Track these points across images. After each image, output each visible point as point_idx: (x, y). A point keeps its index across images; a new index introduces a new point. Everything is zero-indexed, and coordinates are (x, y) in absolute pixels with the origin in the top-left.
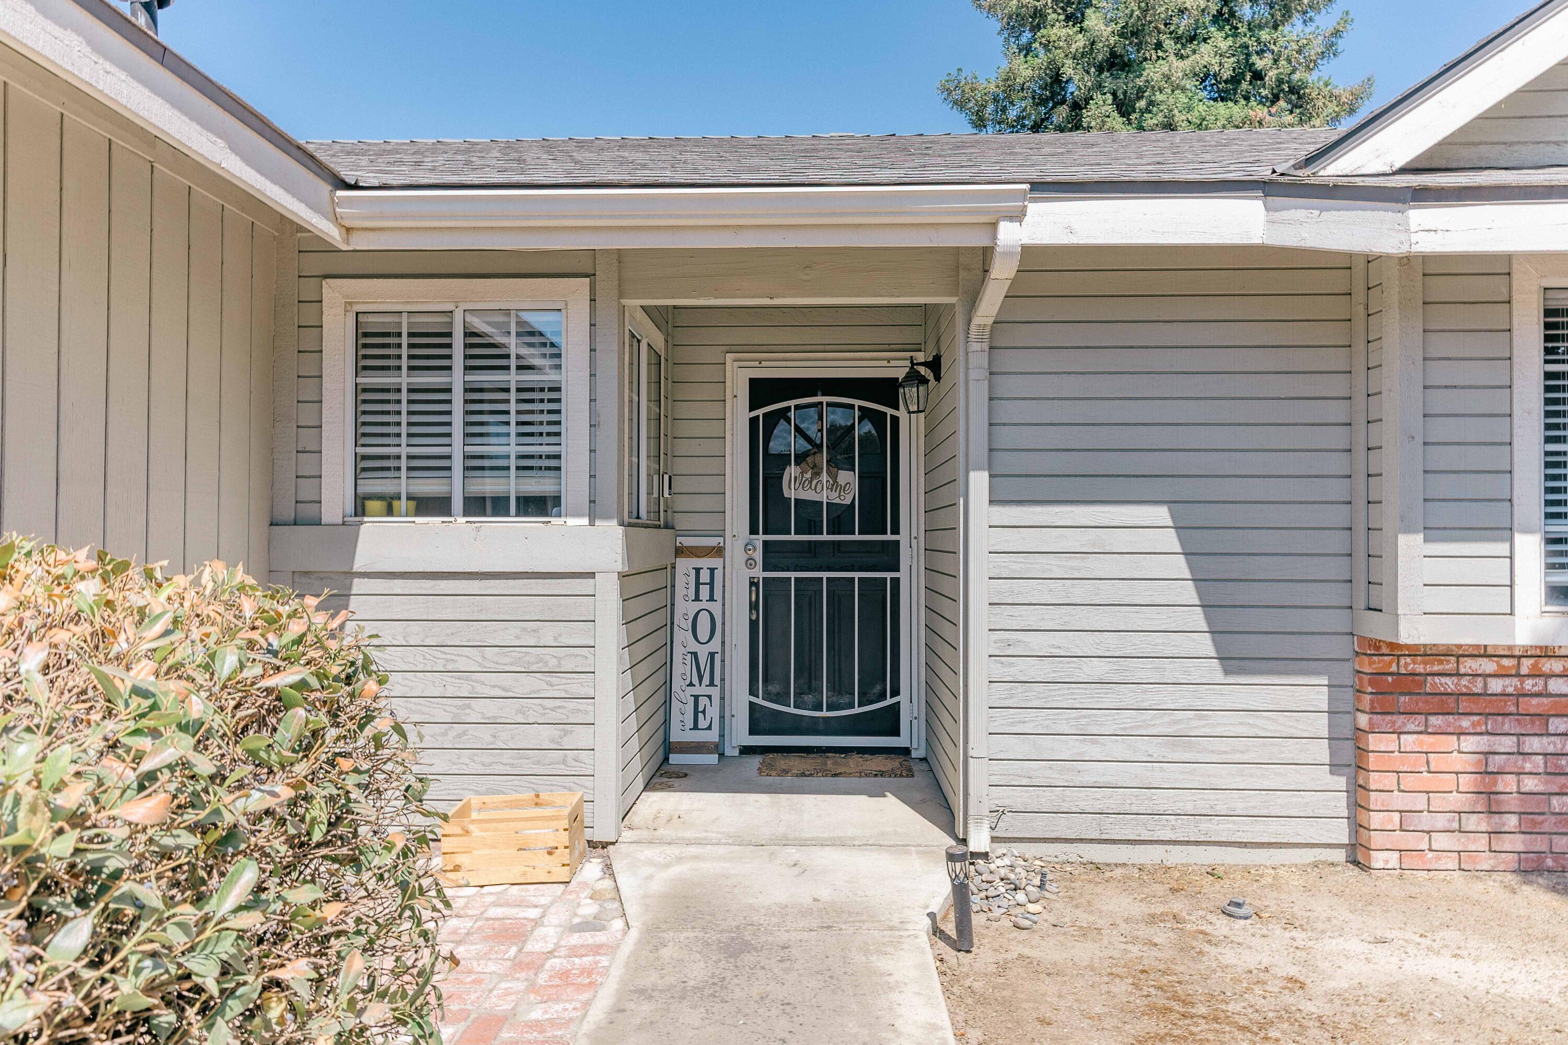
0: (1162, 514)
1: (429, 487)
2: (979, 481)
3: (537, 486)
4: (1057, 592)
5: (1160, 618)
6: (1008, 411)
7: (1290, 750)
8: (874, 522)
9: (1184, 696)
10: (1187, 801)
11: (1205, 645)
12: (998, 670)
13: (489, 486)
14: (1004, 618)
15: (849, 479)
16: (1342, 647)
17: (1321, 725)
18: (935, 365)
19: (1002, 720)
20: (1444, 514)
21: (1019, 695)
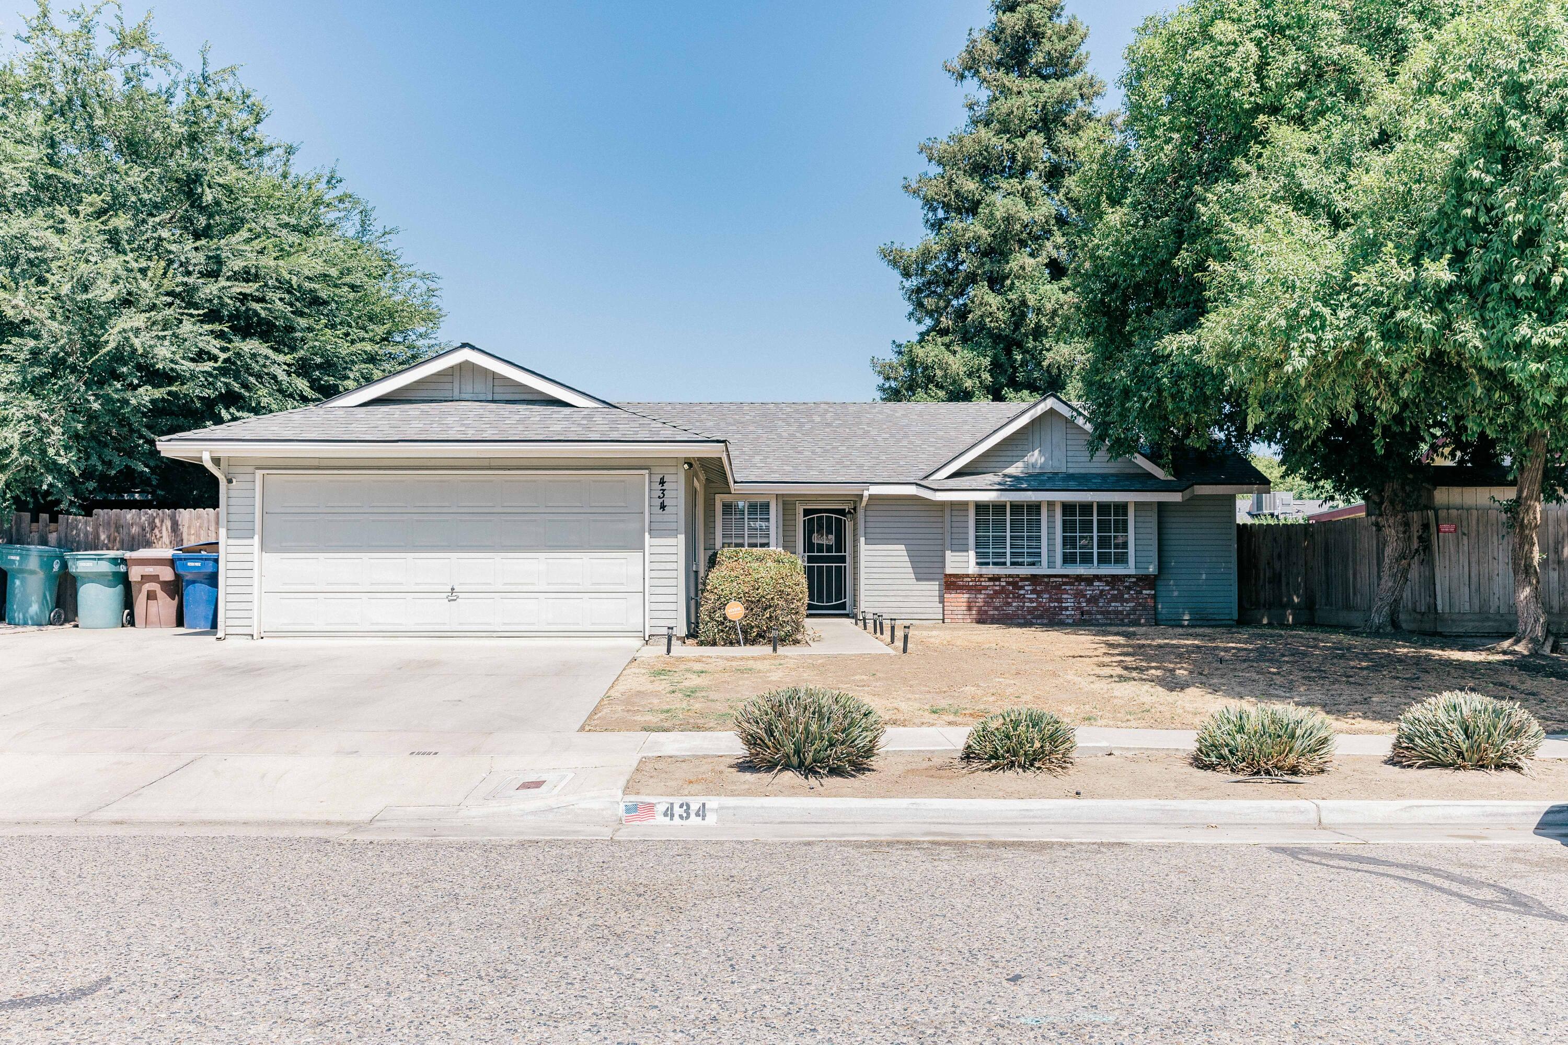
0: (903, 547)
1: (739, 541)
2: (862, 540)
3: (765, 541)
4: (880, 564)
5: (903, 570)
6: (869, 525)
7: (930, 599)
8: (839, 550)
9: (907, 587)
10: (909, 610)
11: (913, 576)
12: (867, 582)
13: (753, 541)
14: (868, 570)
15: (832, 537)
16: (942, 576)
17: (937, 593)
18: (855, 509)
19: (868, 593)
20: (954, 547)
21: (872, 587)
